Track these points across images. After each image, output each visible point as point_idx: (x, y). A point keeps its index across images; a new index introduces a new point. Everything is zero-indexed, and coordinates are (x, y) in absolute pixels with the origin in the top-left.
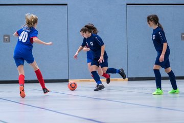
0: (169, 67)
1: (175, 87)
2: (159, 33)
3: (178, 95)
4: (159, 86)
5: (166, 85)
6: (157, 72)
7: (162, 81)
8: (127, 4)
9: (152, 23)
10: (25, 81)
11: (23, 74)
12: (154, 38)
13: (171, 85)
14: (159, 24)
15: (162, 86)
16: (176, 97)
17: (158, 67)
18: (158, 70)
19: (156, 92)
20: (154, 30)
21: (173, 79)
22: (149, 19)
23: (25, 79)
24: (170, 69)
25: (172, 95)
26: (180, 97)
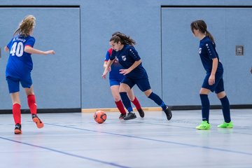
0: (223, 90)
1: (227, 119)
2: (207, 45)
3: (231, 130)
4: (206, 117)
5: (216, 116)
6: (204, 98)
7: (211, 112)
8: (162, 6)
9: (197, 31)
10: (21, 110)
11: (20, 104)
12: (200, 52)
13: (222, 117)
14: (207, 32)
15: (210, 118)
16: (228, 133)
17: (206, 92)
18: (206, 96)
19: (201, 125)
20: (201, 42)
21: (226, 108)
22: (193, 26)
23: (22, 108)
24: (223, 94)
25: (223, 130)
26: (234, 132)
